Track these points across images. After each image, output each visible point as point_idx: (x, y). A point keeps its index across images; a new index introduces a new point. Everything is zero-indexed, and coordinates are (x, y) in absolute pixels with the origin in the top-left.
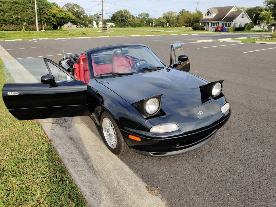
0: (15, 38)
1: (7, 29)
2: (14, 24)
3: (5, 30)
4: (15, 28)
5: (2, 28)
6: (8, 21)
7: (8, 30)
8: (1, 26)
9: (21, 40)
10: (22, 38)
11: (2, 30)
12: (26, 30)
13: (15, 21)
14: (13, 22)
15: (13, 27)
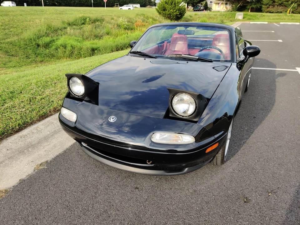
0: (263, 20)
1: (272, 11)
2: (282, 5)
3: (270, 12)
4: (281, 10)
5: (268, 9)
6: (277, 2)
7: (272, 13)
8: (268, 7)
9: (267, 23)
10: (270, 21)
11: (267, 12)
12: (293, 12)
13: (284, 3)
14: (282, 3)
15: (280, 9)
